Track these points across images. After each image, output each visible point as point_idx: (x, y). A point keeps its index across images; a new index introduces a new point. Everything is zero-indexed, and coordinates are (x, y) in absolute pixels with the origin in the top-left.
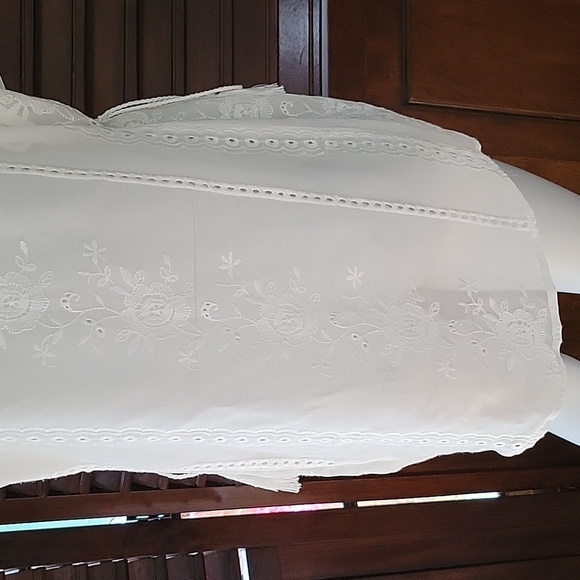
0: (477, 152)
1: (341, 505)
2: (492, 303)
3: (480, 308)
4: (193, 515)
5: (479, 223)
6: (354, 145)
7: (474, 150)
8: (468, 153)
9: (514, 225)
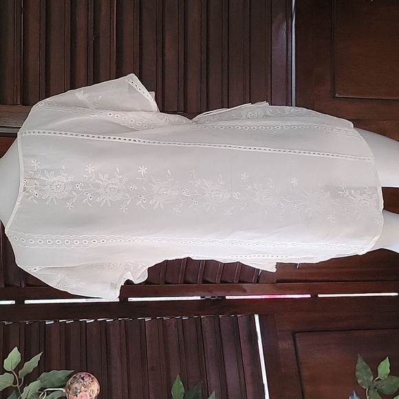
0: (351, 128)
1: (309, 296)
2: (353, 191)
3: (347, 194)
4: (231, 297)
5: (348, 159)
6: (296, 128)
7: (349, 128)
8: (346, 129)
9: (364, 159)
